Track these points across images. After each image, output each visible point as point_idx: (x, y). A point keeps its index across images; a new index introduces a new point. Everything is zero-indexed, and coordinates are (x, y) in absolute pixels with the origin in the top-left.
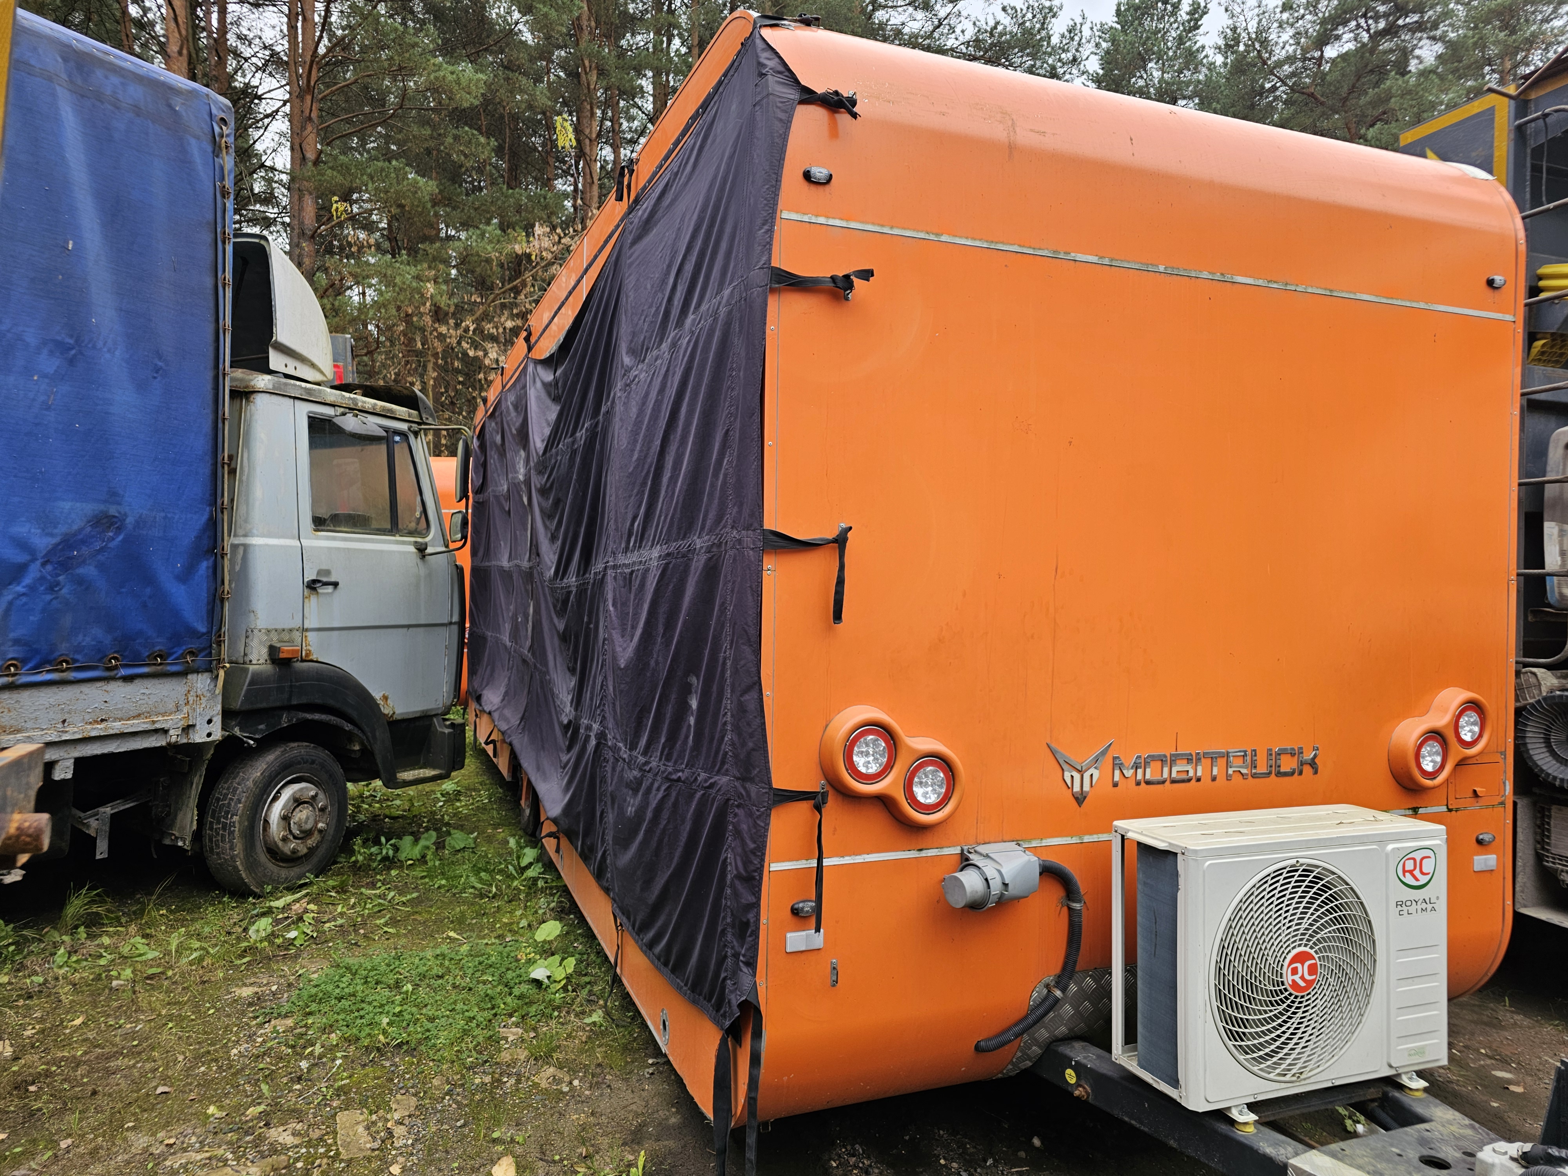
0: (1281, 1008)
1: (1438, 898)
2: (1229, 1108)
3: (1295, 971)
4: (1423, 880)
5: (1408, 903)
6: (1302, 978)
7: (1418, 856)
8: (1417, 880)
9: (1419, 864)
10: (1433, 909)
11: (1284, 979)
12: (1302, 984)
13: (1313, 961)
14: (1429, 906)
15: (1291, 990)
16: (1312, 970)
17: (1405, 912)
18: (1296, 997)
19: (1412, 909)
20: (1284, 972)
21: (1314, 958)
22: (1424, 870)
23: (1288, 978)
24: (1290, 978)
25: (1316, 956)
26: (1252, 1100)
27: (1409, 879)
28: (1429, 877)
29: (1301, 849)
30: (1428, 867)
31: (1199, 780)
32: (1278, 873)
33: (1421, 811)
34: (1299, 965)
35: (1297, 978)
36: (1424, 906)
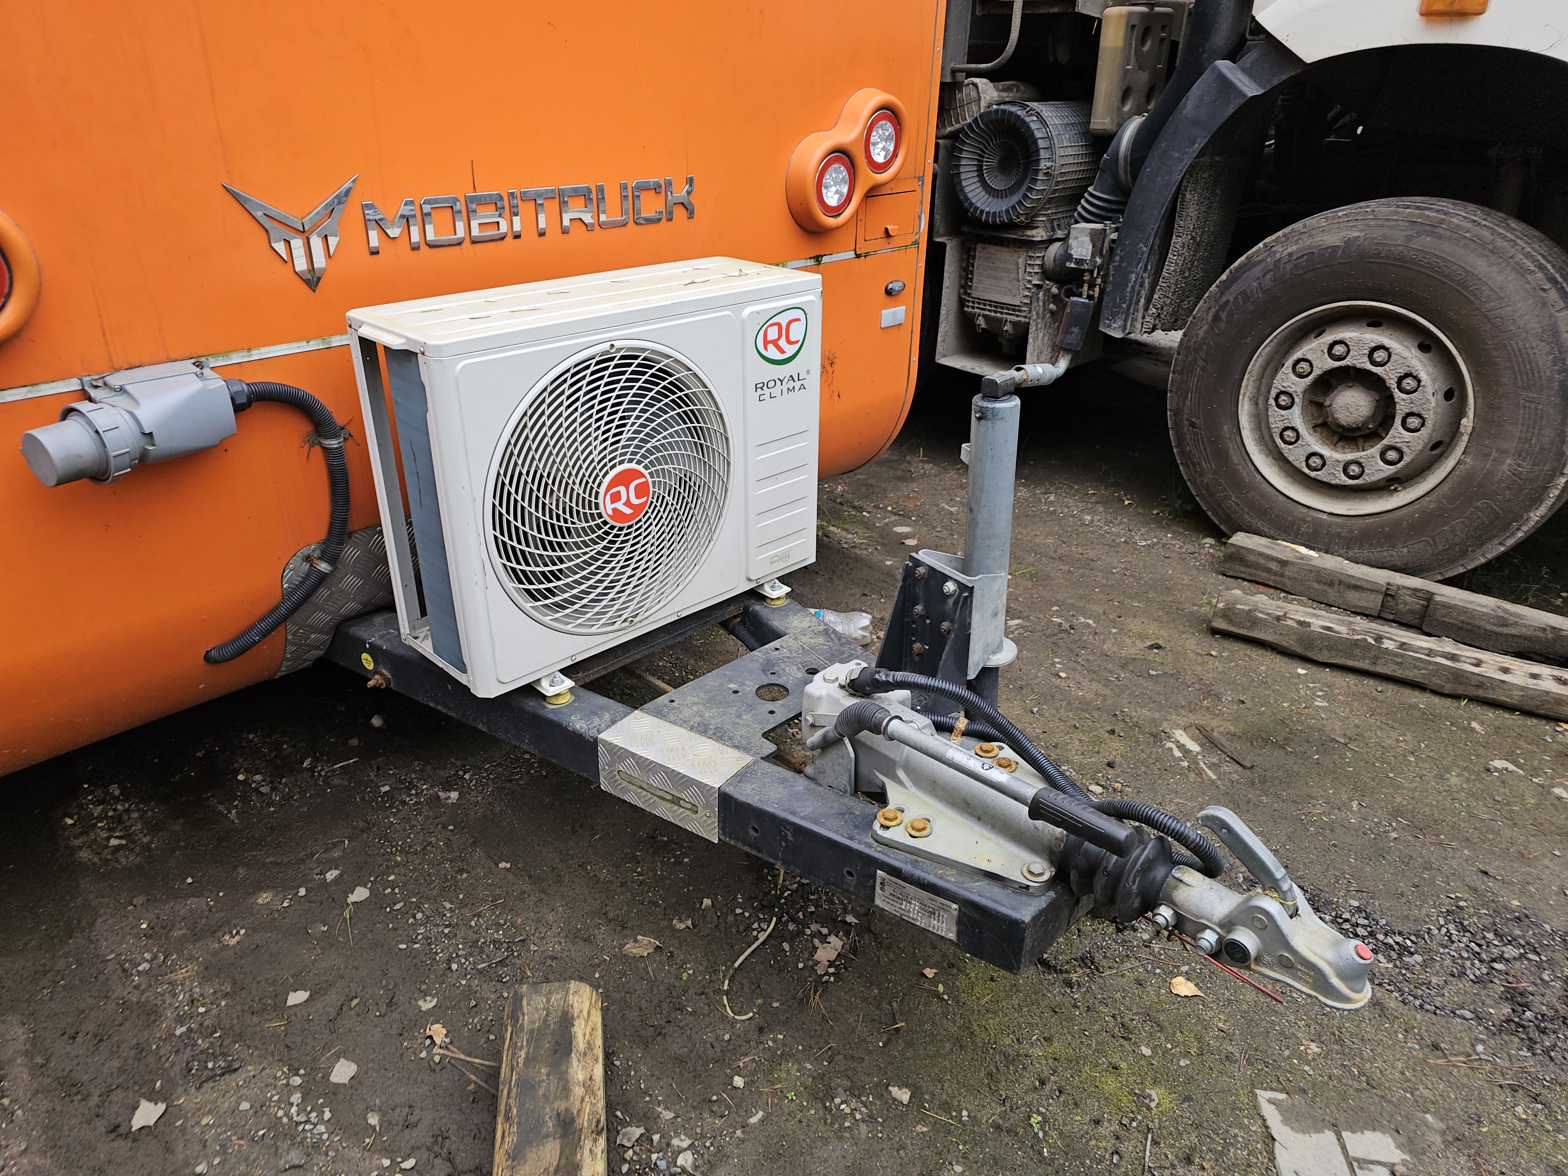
0: (598, 548)
1: (808, 372)
2: (538, 681)
3: (616, 498)
4: (790, 350)
5: (771, 384)
6: (628, 503)
7: (783, 319)
8: (782, 351)
9: (784, 331)
10: (803, 387)
11: (602, 510)
12: (628, 511)
13: (643, 480)
14: (797, 384)
15: (612, 522)
16: (641, 491)
17: (767, 396)
18: (621, 529)
19: (776, 391)
20: (600, 500)
21: (644, 476)
22: (792, 339)
23: (607, 508)
24: (610, 507)
25: (646, 473)
26: (569, 663)
27: (772, 353)
28: (798, 345)
29: (618, 327)
30: (796, 332)
31: (517, 236)
32: (581, 367)
33: (825, 260)
34: (622, 489)
35: (619, 505)
36: (791, 384)
